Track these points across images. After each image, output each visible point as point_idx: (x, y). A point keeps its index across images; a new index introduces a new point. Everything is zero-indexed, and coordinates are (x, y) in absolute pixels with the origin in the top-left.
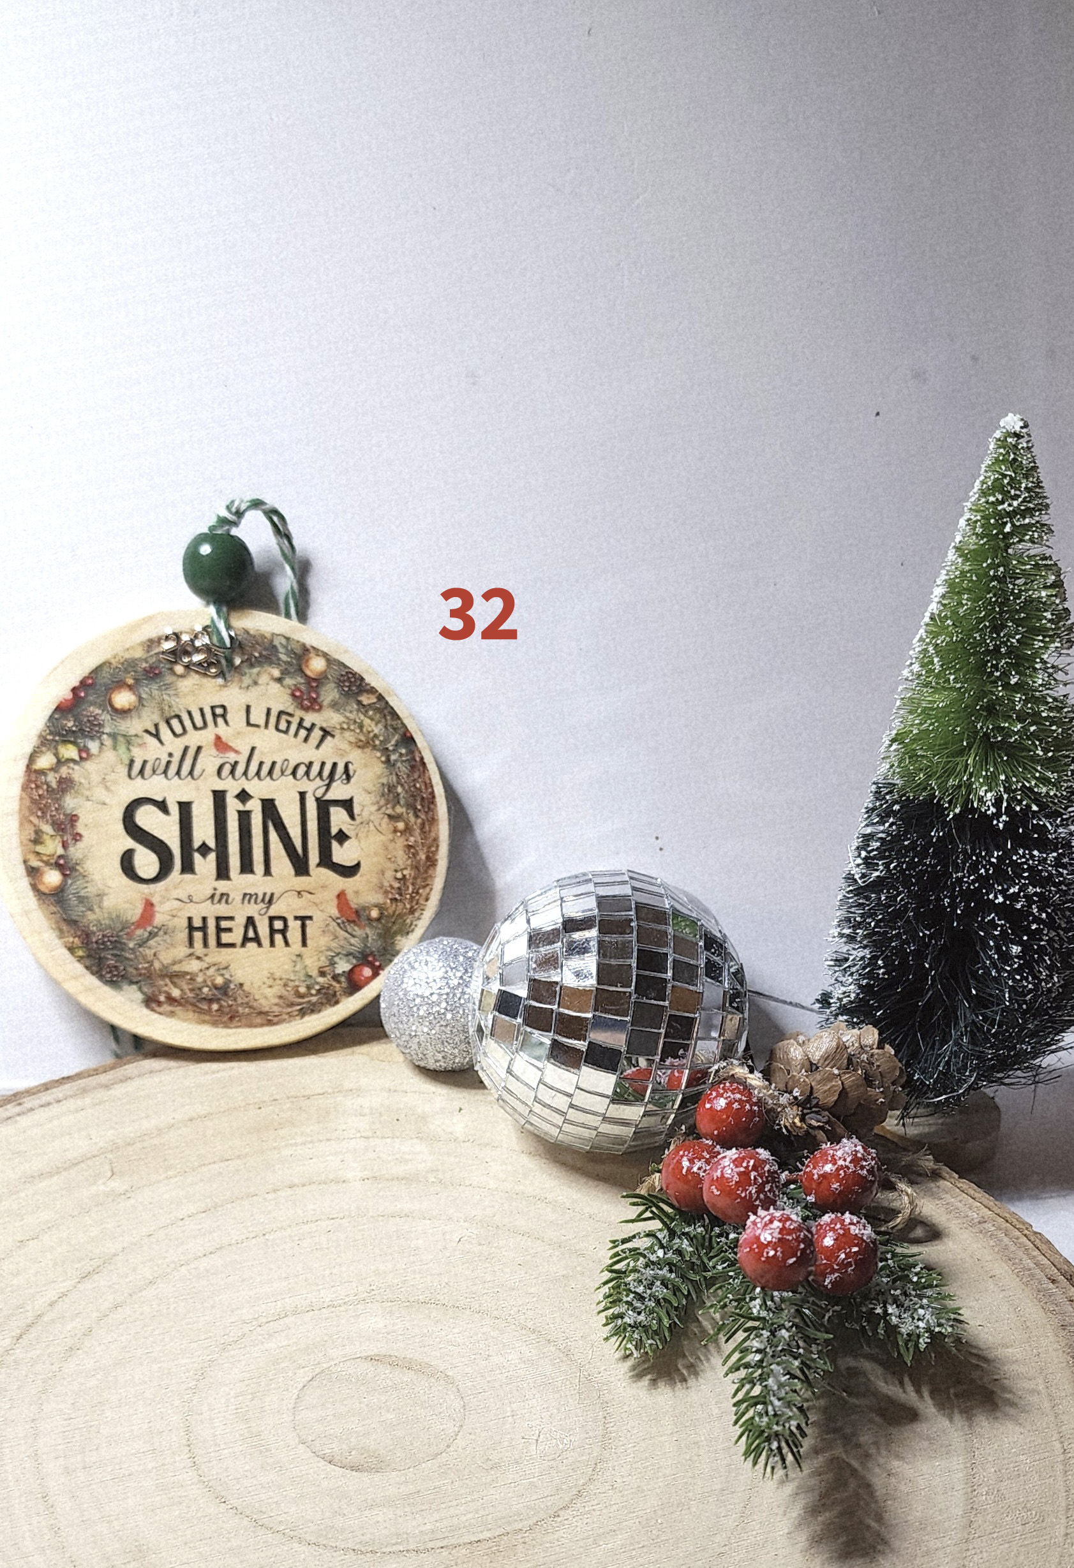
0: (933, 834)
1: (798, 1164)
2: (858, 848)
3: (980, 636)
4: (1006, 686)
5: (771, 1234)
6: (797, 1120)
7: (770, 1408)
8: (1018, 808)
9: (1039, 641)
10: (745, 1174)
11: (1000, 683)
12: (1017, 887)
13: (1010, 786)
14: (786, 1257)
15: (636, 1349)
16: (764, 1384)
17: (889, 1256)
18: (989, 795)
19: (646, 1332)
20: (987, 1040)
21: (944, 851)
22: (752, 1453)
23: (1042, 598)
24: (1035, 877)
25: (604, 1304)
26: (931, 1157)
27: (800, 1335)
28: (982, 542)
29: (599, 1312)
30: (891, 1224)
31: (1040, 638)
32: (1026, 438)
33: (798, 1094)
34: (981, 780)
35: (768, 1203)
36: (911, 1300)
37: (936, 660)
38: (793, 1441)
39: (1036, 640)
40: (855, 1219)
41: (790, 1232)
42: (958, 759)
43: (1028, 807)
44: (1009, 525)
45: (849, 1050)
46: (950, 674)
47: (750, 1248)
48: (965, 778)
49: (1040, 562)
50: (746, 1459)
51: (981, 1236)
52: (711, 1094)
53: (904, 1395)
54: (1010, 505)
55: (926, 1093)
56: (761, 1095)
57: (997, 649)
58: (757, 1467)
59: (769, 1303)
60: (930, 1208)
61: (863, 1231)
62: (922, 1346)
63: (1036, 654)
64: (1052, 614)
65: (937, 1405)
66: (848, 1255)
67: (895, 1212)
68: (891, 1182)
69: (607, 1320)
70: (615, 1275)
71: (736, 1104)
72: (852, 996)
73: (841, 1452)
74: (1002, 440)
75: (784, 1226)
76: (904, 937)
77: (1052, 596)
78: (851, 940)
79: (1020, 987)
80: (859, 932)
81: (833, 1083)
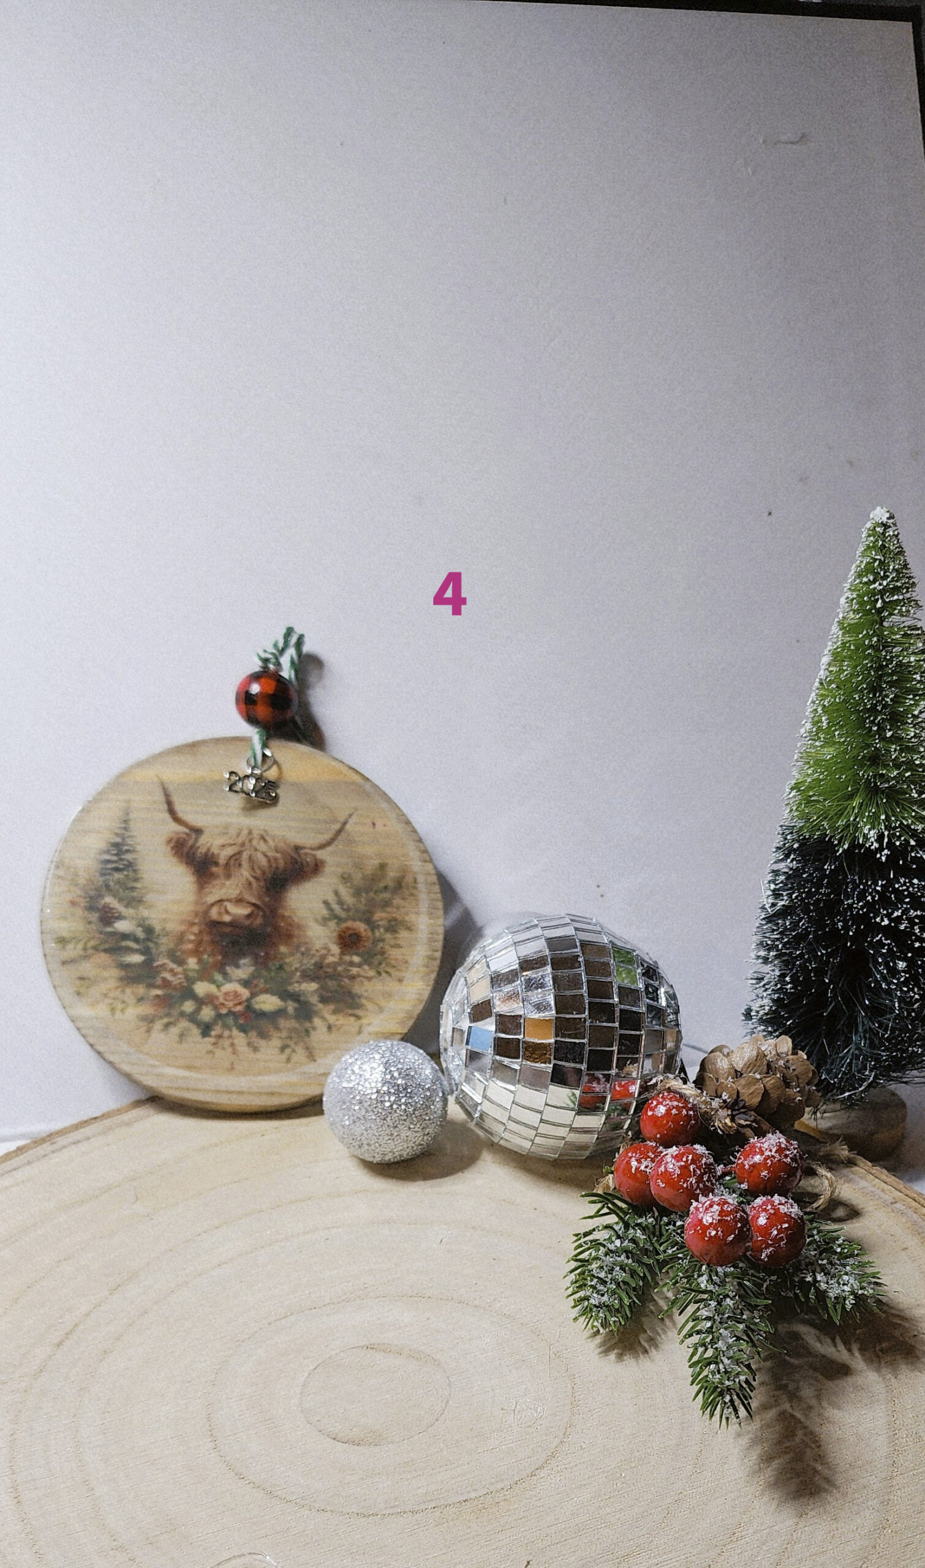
0: (826, 868)
1: (731, 1157)
2: (768, 882)
3: (859, 697)
4: (883, 739)
5: (712, 1217)
6: (728, 1121)
7: (721, 1366)
8: (898, 843)
9: (910, 699)
10: (683, 1168)
11: (877, 737)
12: (901, 911)
13: (890, 824)
14: (726, 1234)
15: (602, 1326)
16: (714, 1347)
17: (815, 1232)
18: (873, 832)
19: (610, 1311)
20: (882, 1044)
21: (837, 881)
22: (709, 1406)
23: (911, 662)
24: (916, 902)
25: (571, 1289)
26: (845, 1147)
27: (743, 1304)
28: (858, 617)
29: (569, 1297)
30: (815, 1205)
32: (893, 528)
33: (727, 1098)
35: (707, 1191)
36: (837, 1269)
37: (824, 718)
38: (743, 1394)
39: (907, 699)
40: (783, 1200)
41: (729, 1213)
42: (846, 803)
43: (907, 841)
44: (880, 601)
45: (768, 1058)
46: (836, 730)
47: (695, 1230)
48: (852, 819)
49: (909, 632)
50: (704, 1412)
51: (893, 1214)
52: (652, 1103)
53: (837, 1353)
54: (880, 584)
55: (832, 1091)
56: (695, 1102)
58: (714, 1418)
59: (714, 1278)
60: (847, 1191)
62: (849, 1307)
63: (909, 710)
64: (921, 677)
65: (865, 1360)
66: (780, 1231)
67: (816, 1196)
68: (812, 1169)
69: (575, 1303)
70: (580, 1264)
71: (674, 1110)
72: (767, 1008)
73: (787, 1406)
74: (872, 530)
75: (722, 1208)
76: (806, 957)
77: (920, 660)
78: (766, 960)
79: (908, 998)
80: (771, 954)
81: (757, 1087)
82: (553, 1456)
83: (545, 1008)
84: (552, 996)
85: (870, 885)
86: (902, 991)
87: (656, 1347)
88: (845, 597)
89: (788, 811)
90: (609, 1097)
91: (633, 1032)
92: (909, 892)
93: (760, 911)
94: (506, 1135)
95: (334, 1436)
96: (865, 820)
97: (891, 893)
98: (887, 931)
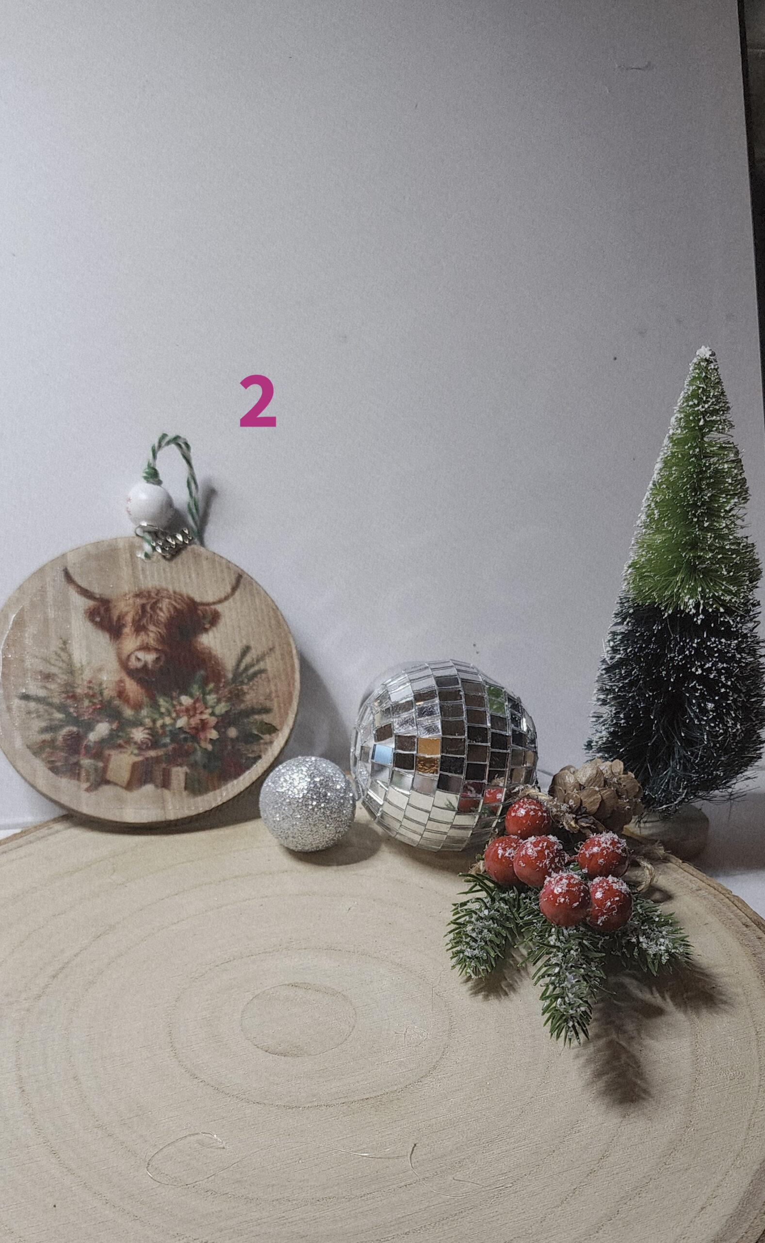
0: (655, 627)
1: (575, 849)
2: (608, 641)
3: (684, 494)
4: (702, 529)
5: (561, 888)
6: (573, 823)
7: (567, 999)
8: (711, 610)
9: (723, 498)
10: (541, 854)
11: (697, 526)
12: (711, 663)
13: (705, 595)
14: (572, 902)
15: (473, 972)
16: (561, 986)
17: (638, 907)
18: (691, 601)
19: (479, 962)
20: (693, 768)
21: (662, 639)
22: (556, 1030)
24: (724, 657)
25: (451, 945)
26: (662, 847)
27: (583, 957)
28: (684, 432)
29: (448, 950)
30: (639, 889)
32: (714, 363)
33: (572, 803)
35: (557, 870)
36: (655, 934)
37: (656, 512)
38: (582, 1022)
39: (721, 497)
40: (616, 880)
41: (575, 886)
42: (672, 578)
43: (718, 609)
44: (702, 420)
45: (605, 776)
46: (664, 521)
47: (548, 898)
48: (675, 590)
49: (724, 445)
50: (552, 1035)
51: (698, 898)
52: (515, 806)
53: (653, 999)
54: (703, 407)
55: (653, 804)
56: (548, 806)
58: (560, 1039)
59: (561, 937)
60: (662, 881)
61: (621, 887)
62: (664, 961)
63: (722, 506)
64: (732, 480)
65: (675, 1005)
66: (613, 903)
67: (639, 883)
68: (637, 862)
69: (453, 954)
70: (457, 926)
71: (532, 812)
72: (605, 739)
73: (614, 1036)
74: (698, 365)
75: (570, 883)
76: (637, 698)
77: (732, 468)
78: (604, 702)
79: (714, 732)
80: (609, 697)
81: (596, 797)
82: (435, 1068)
83: (434, 731)
84: (439, 721)
85: (688, 643)
86: (710, 726)
87: (514, 990)
88: (675, 417)
89: (625, 584)
90: (482, 801)
91: (501, 751)
92: (718, 649)
93: (601, 664)
94: (403, 831)
95: (267, 1049)
96: (686, 591)
97: (705, 649)
98: (700, 679)
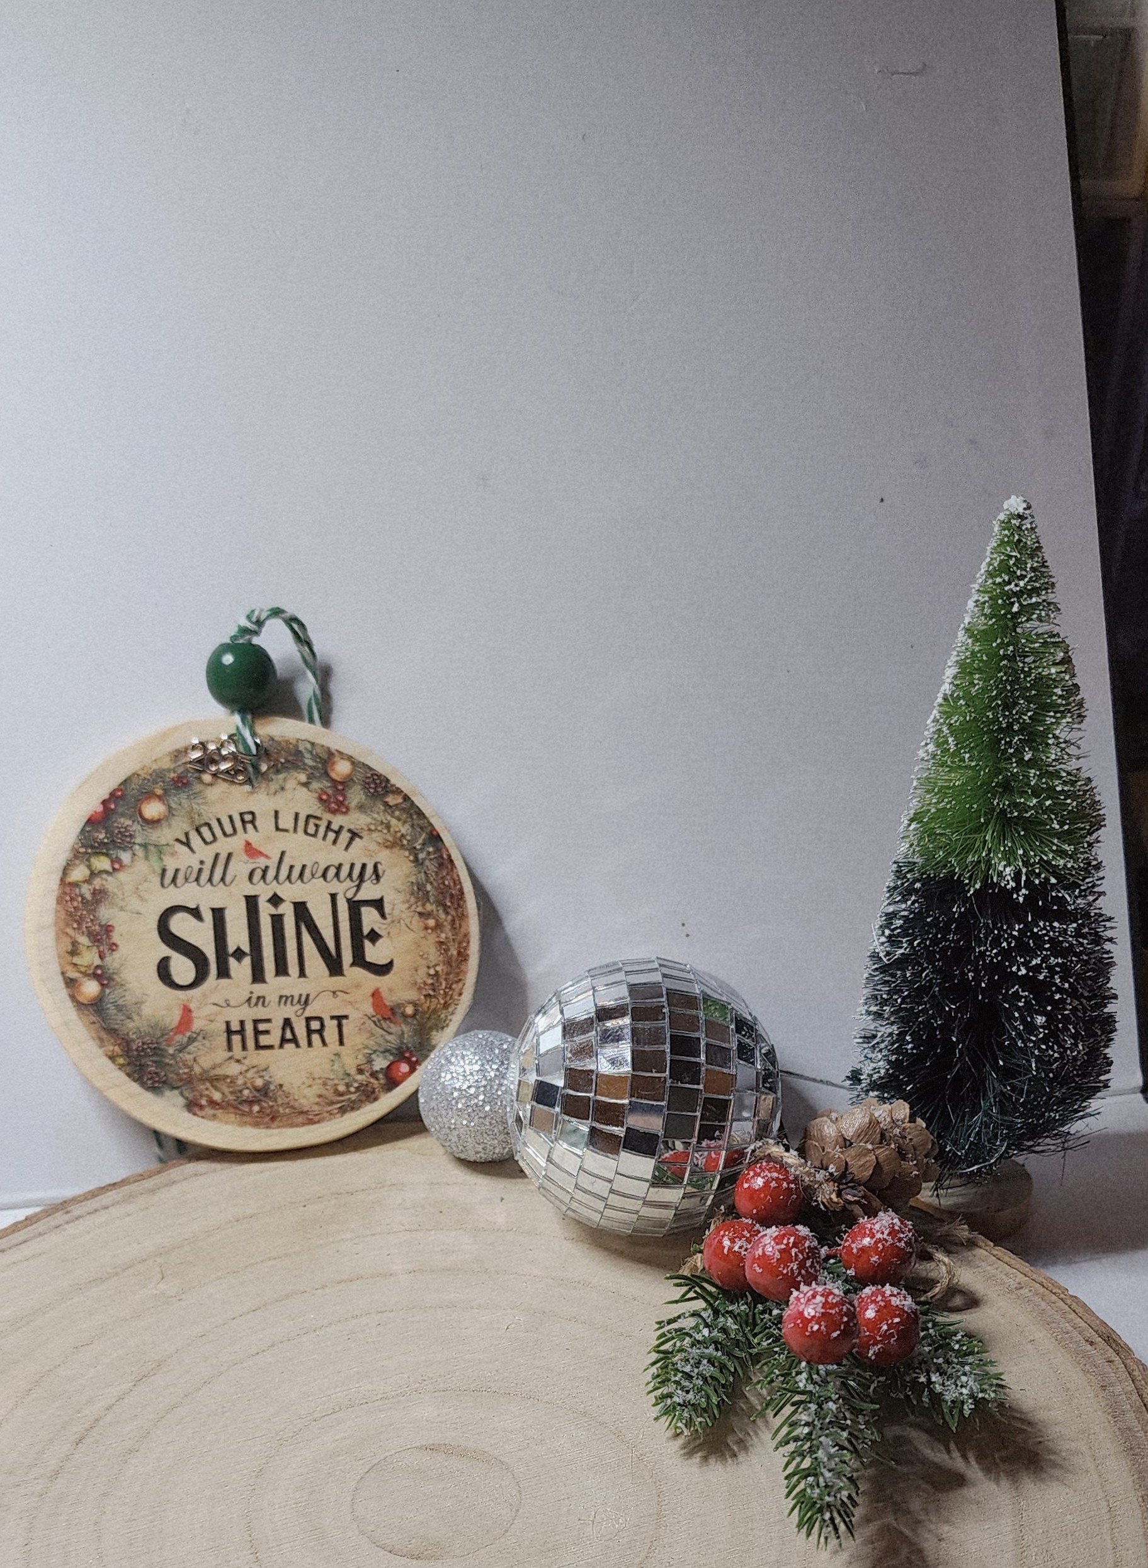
0: (954, 910)
1: (837, 1239)
2: (881, 926)
3: (993, 714)
4: (1021, 761)
5: (814, 1309)
6: (834, 1196)
7: (821, 1480)
8: (1037, 882)
9: (1051, 717)
10: (785, 1252)
11: (1014, 760)
12: (1039, 959)
13: (1028, 861)
14: (829, 1331)
15: (686, 1426)
16: (813, 1456)
17: (930, 1325)
18: (1008, 870)
19: (695, 1410)
20: (1016, 1109)
21: (966, 926)
22: (806, 1524)
23: (1052, 675)
24: (1057, 949)
25: (652, 1384)
26: (966, 1226)
27: (847, 1407)
28: (990, 622)
29: (649, 1392)
30: (930, 1294)
31: (1052, 714)
32: (1030, 520)
33: (833, 1170)
34: (1000, 856)
35: (810, 1279)
36: (954, 1368)
37: (950, 740)
38: (845, 1512)
39: (1047, 716)
40: (895, 1291)
41: (833, 1306)
42: (976, 836)
43: (1047, 879)
44: (1017, 605)
45: (881, 1125)
46: (965, 752)
47: (794, 1323)
48: (984, 854)
49: (1048, 640)
50: (799, 1531)
51: (1018, 1302)
52: (748, 1174)
53: (950, 1462)
54: (1016, 585)
55: (958, 1164)
56: (797, 1173)
57: (1010, 726)
58: (810, 1538)
59: (815, 1376)
60: (967, 1277)
61: (904, 1302)
62: (967, 1413)
63: (1048, 730)
64: (1062, 691)
65: (982, 1469)
66: (890, 1326)
67: (933, 1282)
68: (927, 1252)
69: (656, 1400)
70: (662, 1355)
71: (773, 1182)
72: (882, 1071)
73: (891, 1519)
74: (1006, 523)
75: (826, 1301)
76: (930, 1012)
77: (1061, 672)
78: (880, 1016)
79: (1045, 1056)
80: (887, 1009)
81: (868, 1158)
83: (621, 1064)
84: (629, 1050)
85: (1006, 930)
86: (1039, 1049)
87: (746, 1450)
88: (975, 599)
89: (906, 844)
92: (1049, 937)
95: (390, 1549)
97: (1029, 938)
98: (1023, 983)
